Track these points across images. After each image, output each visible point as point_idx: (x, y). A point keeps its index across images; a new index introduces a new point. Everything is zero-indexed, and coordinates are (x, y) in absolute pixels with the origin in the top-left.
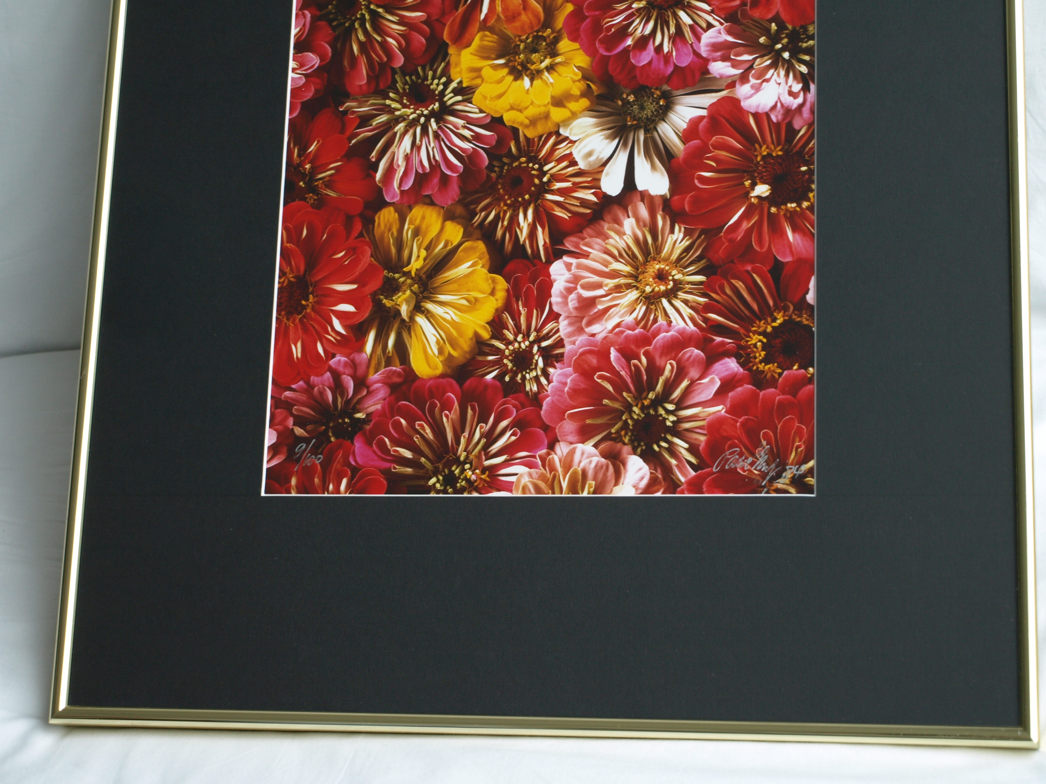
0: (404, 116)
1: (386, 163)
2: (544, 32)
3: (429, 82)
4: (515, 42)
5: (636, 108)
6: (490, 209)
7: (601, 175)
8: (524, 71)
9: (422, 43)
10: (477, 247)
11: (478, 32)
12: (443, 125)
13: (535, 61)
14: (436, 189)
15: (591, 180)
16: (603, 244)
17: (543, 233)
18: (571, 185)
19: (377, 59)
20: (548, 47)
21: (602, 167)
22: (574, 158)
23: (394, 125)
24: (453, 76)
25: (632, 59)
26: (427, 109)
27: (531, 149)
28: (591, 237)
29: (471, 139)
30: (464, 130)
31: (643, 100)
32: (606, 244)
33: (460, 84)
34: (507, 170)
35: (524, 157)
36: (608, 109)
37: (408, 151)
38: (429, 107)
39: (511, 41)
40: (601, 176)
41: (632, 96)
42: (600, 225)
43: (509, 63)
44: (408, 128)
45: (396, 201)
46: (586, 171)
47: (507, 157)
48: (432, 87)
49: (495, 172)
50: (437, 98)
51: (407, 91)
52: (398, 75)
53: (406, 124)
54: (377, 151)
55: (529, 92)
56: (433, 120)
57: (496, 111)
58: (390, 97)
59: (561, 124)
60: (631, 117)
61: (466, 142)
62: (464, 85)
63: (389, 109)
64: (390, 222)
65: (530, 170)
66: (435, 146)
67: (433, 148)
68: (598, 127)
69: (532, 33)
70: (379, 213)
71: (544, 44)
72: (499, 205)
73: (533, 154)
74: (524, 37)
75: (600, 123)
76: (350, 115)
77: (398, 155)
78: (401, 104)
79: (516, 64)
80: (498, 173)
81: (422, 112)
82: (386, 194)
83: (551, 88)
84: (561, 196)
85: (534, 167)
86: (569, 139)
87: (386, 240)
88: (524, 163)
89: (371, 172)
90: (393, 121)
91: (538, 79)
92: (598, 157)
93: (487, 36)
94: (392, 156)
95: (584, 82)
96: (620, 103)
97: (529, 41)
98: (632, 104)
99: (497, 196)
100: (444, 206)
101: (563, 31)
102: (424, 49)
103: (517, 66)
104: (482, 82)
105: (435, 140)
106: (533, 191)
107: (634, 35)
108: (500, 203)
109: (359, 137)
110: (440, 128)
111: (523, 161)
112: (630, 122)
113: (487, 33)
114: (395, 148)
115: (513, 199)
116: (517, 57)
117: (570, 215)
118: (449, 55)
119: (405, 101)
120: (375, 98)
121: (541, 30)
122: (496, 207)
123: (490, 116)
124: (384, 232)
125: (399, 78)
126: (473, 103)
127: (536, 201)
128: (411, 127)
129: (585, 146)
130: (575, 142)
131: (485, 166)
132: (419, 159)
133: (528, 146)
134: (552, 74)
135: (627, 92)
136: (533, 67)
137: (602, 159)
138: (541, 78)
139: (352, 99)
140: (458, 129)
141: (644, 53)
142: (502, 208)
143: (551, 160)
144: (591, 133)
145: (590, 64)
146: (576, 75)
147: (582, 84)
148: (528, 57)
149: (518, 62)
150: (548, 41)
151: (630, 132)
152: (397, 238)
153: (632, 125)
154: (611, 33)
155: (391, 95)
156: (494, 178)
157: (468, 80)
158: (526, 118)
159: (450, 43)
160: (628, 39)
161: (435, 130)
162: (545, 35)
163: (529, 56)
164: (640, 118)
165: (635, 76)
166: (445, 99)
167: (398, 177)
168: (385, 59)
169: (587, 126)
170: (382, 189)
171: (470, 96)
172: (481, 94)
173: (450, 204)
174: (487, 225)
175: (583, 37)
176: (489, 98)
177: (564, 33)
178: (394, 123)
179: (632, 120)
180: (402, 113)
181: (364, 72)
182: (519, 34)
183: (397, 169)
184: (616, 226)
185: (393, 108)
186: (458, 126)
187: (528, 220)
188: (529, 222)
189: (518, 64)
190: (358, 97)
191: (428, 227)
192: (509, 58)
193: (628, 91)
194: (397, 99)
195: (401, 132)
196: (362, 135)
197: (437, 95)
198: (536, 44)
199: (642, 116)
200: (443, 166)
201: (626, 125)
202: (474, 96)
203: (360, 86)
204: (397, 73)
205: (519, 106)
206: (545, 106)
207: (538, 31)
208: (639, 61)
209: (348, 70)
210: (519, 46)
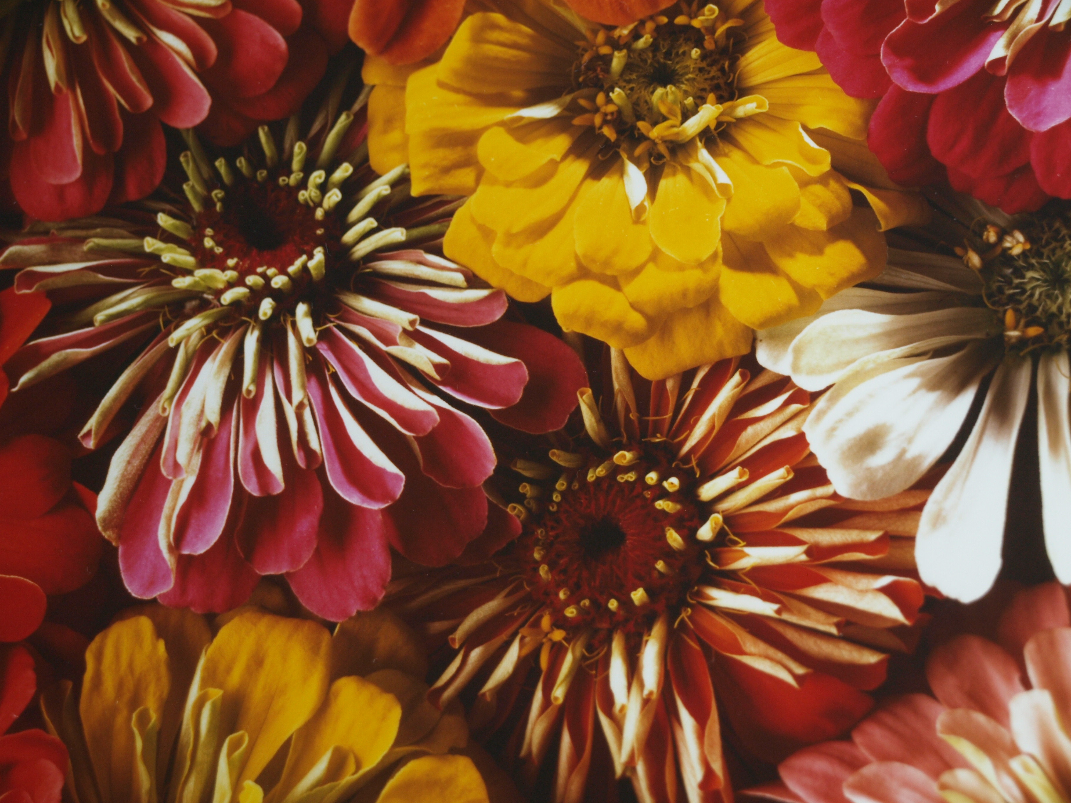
0: (203, 292)
1: (133, 456)
2: (693, 16)
3: (293, 179)
4: (592, 45)
5: (1038, 280)
6: (504, 637)
7: (917, 521)
8: (624, 145)
9: (276, 47)
10: (450, 781)
11: (466, 14)
12: (338, 327)
13: (664, 110)
14: (307, 557)
15: (879, 540)
16: (933, 787)
17: (701, 736)
18: (804, 558)
19: (123, 102)
20: (710, 65)
21: (918, 492)
22: (812, 456)
23: (167, 323)
24: (375, 162)
25: (1011, 107)
26: (283, 271)
27: (651, 418)
28: (885, 757)
29: (437, 377)
30: (410, 346)
31: (1059, 253)
32: (944, 787)
33: (400, 188)
34: (562, 493)
35: (628, 451)
36: (932, 283)
37: (213, 415)
38: (292, 263)
39: (581, 43)
40: (916, 527)
41: (1021, 238)
42: (918, 713)
43: (572, 118)
44: (214, 334)
45: (164, 596)
46: (858, 507)
47: (564, 447)
48: (303, 195)
49: (521, 498)
50: (319, 232)
51: (218, 206)
52: (189, 153)
53: (206, 322)
54: (104, 415)
55: (643, 218)
56: (302, 309)
57: (527, 283)
58: (158, 226)
59: (761, 333)
60: (1016, 311)
61: (419, 388)
62: (416, 190)
63: (153, 267)
64: (138, 670)
65: (648, 494)
66: (306, 402)
67: (301, 406)
68: (898, 346)
69: (651, 18)
70: (98, 639)
71: (695, 53)
72: (537, 624)
73: (658, 439)
74: (625, 32)
75: (906, 329)
76: (19, 288)
77: (177, 428)
78: (193, 254)
79: (598, 120)
80: (533, 505)
81: (268, 279)
82: (129, 568)
83: (723, 203)
84: (766, 598)
85: (665, 484)
86: (794, 386)
87: (120, 741)
88: (626, 469)
89: (80, 488)
90: (166, 309)
91: (674, 174)
92: (903, 452)
93: (495, 26)
94: (156, 433)
95: (842, 185)
96: (975, 260)
97: (641, 43)
98: (1021, 263)
99: (528, 589)
100: (333, 620)
101: (762, 11)
102: (279, 67)
103: (600, 128)
104: (478, 180)
105: (309, 380)
106: (659, 572)
107: (1012, 28)
108: (540, 618)
109: (45, 365)
110: (325, 336)
111: (624, 462)
112: (1015, 328)
113: (498, 18)
114: (166, 405)
115: (586, 602)
116: (600, 98)
117: (800, 670)
118: (366, 90)
119: (208, 243)
120: (108, 230)
121: (684, 7)
122: (524, 631)
123: (506, 299)
124: (114, 710)
125: (191, 164)
126: (446, 252)
127: (673, 613)
128: (224, 333)
129: (850, 414)
130: (815, 396)
131: (485, 478)
132: (250, 447)
133: (642, 408)
134: (726, 155)
135: (1002, 223)
136: (656, 133)
137: (916, 460)
138: (688, 171)
139: (32, 233)
140: (389, 341)
141: (1053, 88)
142: (547, 634)
143: (728, 459)
144: (871, 366)
145: (859, 122)
146: (812, 160)
147: (832, 192)
148: (638, 98)
149: (606, 114)
150: (709, 44)
151: (1019, 365)
152: (160, 733)
153: (1023, 342)
154: (930, 18)
155: (163, 220)
156: (518, 522)
157: (426, 173)
158: (635, 307)
159: (368, 51)
160: (992, 39)
161: (307, 345)
162: (696, 23)
163: (644, 93)
164: (1053, 315)
165: (1026, 168)
166: (349, 237)
167: (173, 509)
168: (149, 102)
169: (857, 341)
170: (116, 549)
171: (434, 228)
172: (473, 220)
173: (354, 614)
174: (488, 698)
175: (833, 32)
176: (500, 235)
177: (763, 19)
178: (168, 316)
179: (1022, 322)
180: (196, 283)
181: (77, 142)
182: (609, 22)
183: (170, 478)
184: (980, 718)
185: (169, 267)
186: (391, 329)
187: (642, 686)
188: (646, 692)
189: (605, 122)
190: (52, 226)
191: (271, 699)
192: (574, 101)
193: (1002, 217)
194: (181, 235)
195: (191, 349)
196: (55, 358)
197: (320, 224)
198: (668, 55)
199: (1060, 309)
200: (332, 473)
201: (1001, 336)
202: (448, 227)
203: (61, 190)
204: (185, 147)
205: (607, 263)
206: (701, 265)
207: (672, 12)
208: (1038, 116)
209: (24, 136)
210: (608, 60)
